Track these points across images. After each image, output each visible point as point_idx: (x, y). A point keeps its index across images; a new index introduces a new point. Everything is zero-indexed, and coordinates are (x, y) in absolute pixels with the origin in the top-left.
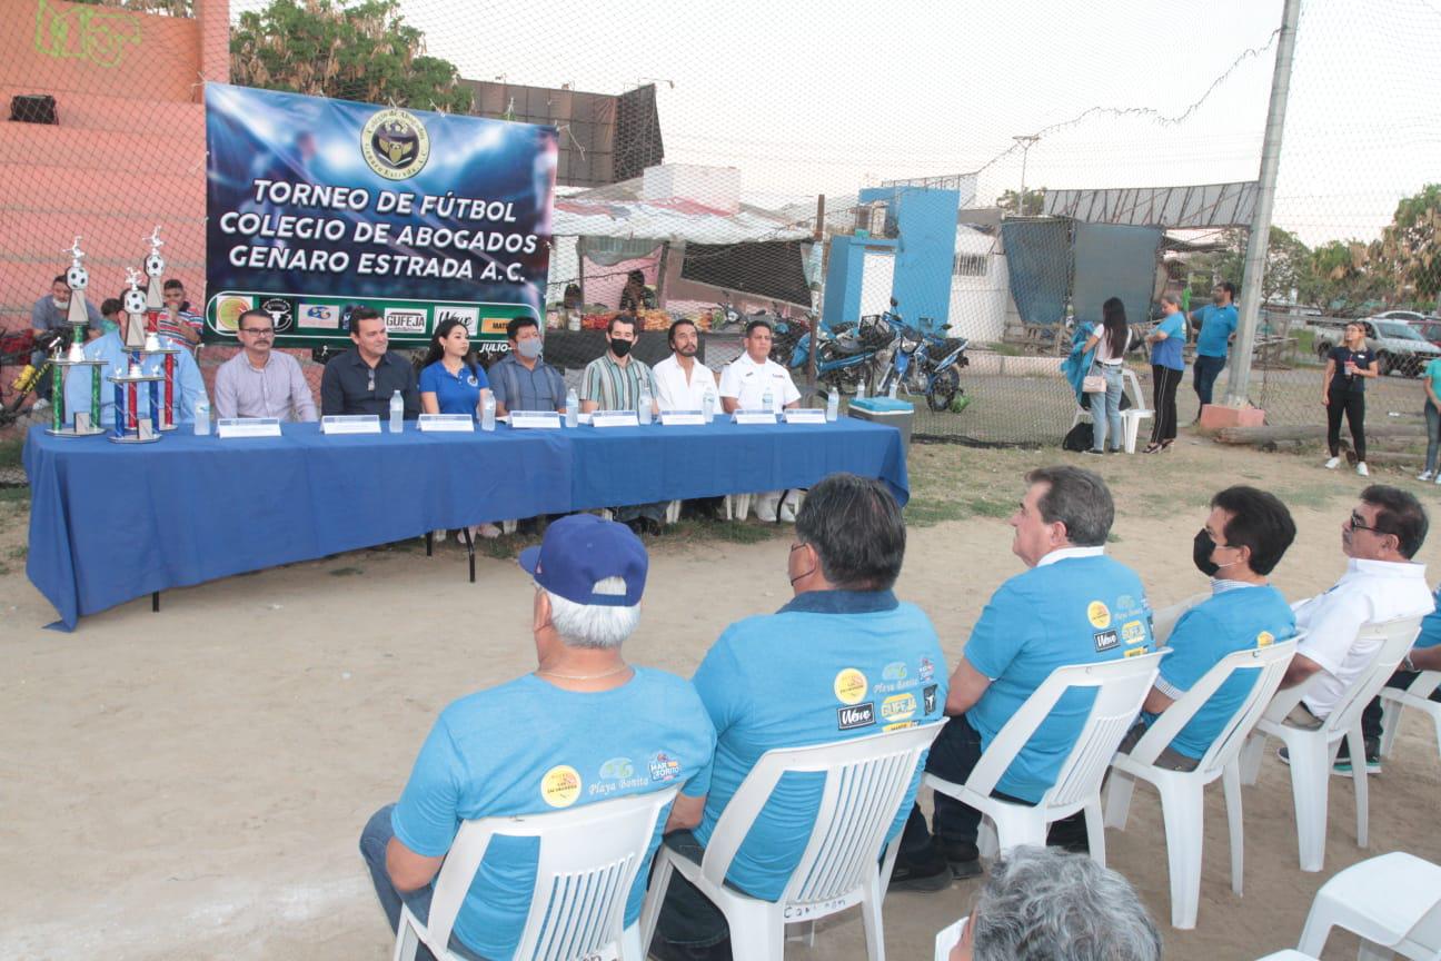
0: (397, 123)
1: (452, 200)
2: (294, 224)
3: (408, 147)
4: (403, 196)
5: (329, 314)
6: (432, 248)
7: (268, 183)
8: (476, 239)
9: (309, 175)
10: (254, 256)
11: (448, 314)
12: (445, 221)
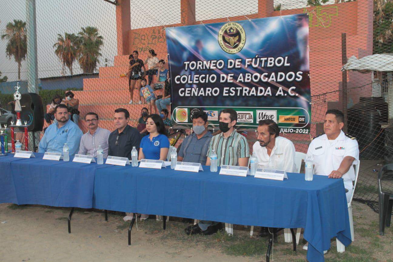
0: (231, 28)
1: (258, 59)
2: (198, 78)
4: (237, 60)
6: (252, 83)
11: (262, 113)
12: (256, 70)
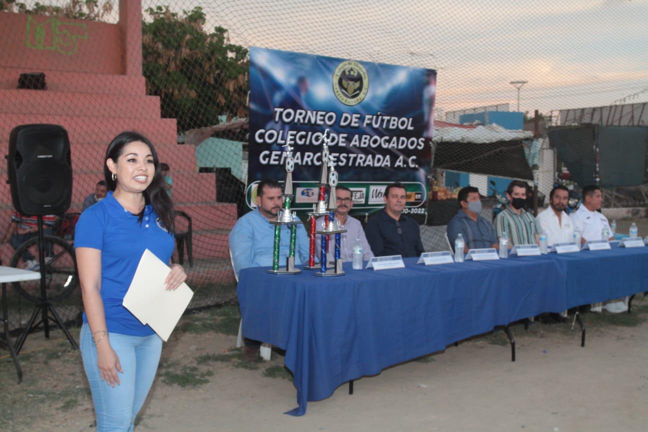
0: (352, 70)
1: (380, 117)
2: (295, 136)
3: (357, 85)
4: (354, 116)
5: (313, 193)
6: (369, 148)
7: (282, 110)
8: (392, 142)
9: (304, 104)
10: (273, 157)
11: (377, 190)
12: (377, 131)
